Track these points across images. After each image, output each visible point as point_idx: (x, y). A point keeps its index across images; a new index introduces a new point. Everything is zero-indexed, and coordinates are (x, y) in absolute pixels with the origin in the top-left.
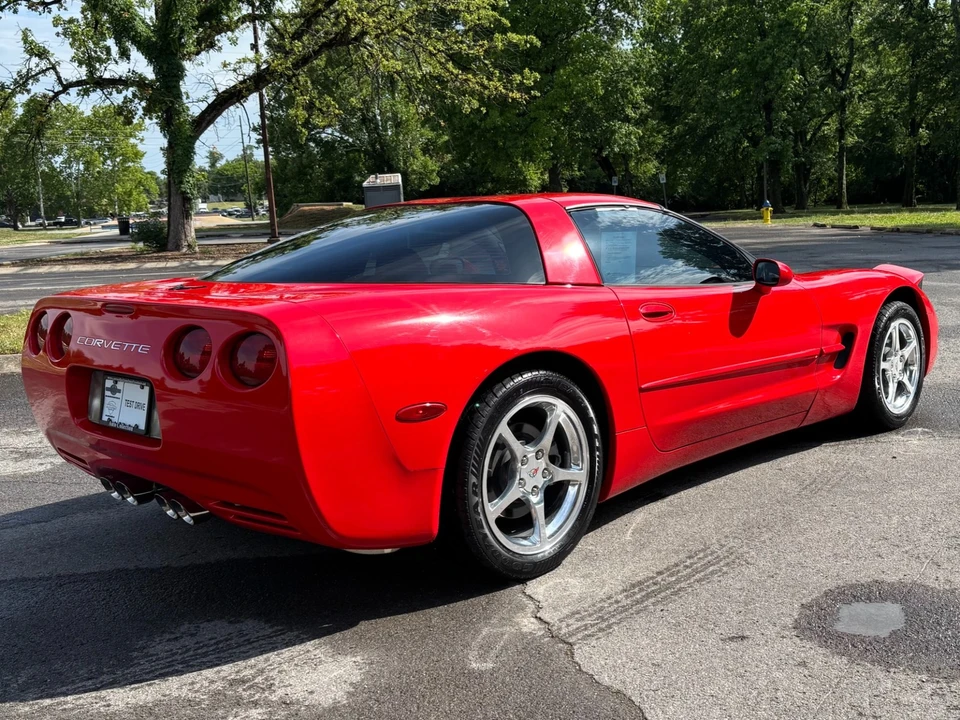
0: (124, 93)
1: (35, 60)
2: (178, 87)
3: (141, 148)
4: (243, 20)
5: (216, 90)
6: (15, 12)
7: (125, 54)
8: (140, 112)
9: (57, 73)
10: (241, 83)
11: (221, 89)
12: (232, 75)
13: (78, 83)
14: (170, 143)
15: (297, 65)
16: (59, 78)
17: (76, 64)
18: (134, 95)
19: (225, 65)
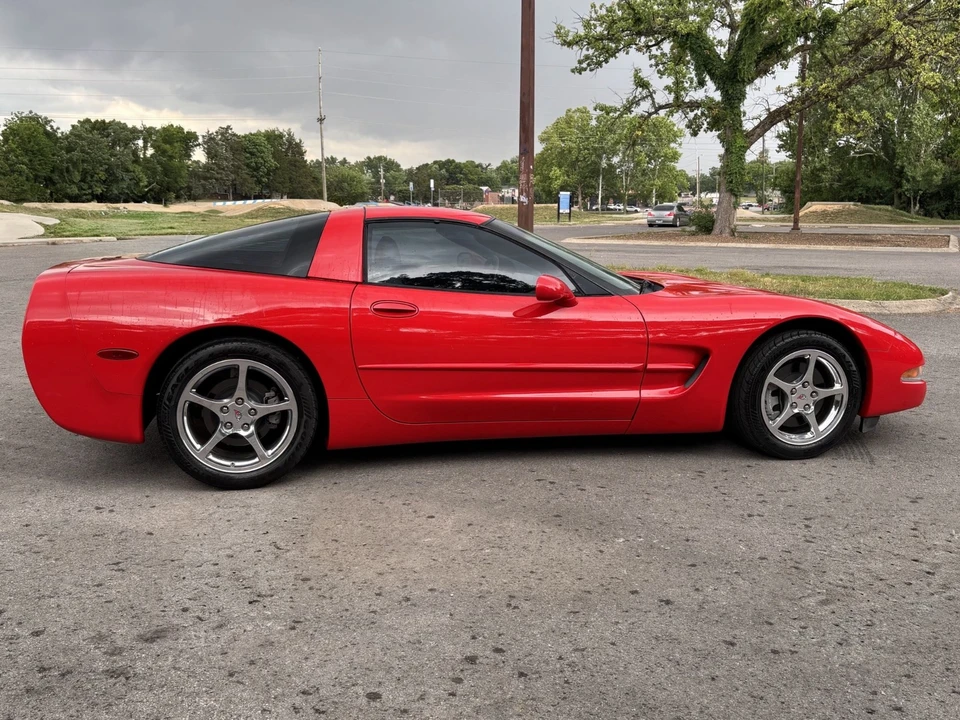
0: (696, 111)
1: (640, 89)
2: (738, 107)
3: (679, 150)
4: (797, 50)
5: (768, 110)
6: (627, 53)
7: (702, 83)
8: (705, 126)
9: (653, 99)
10: (790, 103)
11: (773, 109)
12: (783, 97)
13: (666, 106)
14: (726, 150)
15: (840, 87)
16: (653, 102)
17: (667, 92)
18: (703, 113)
19: (779, 89)
